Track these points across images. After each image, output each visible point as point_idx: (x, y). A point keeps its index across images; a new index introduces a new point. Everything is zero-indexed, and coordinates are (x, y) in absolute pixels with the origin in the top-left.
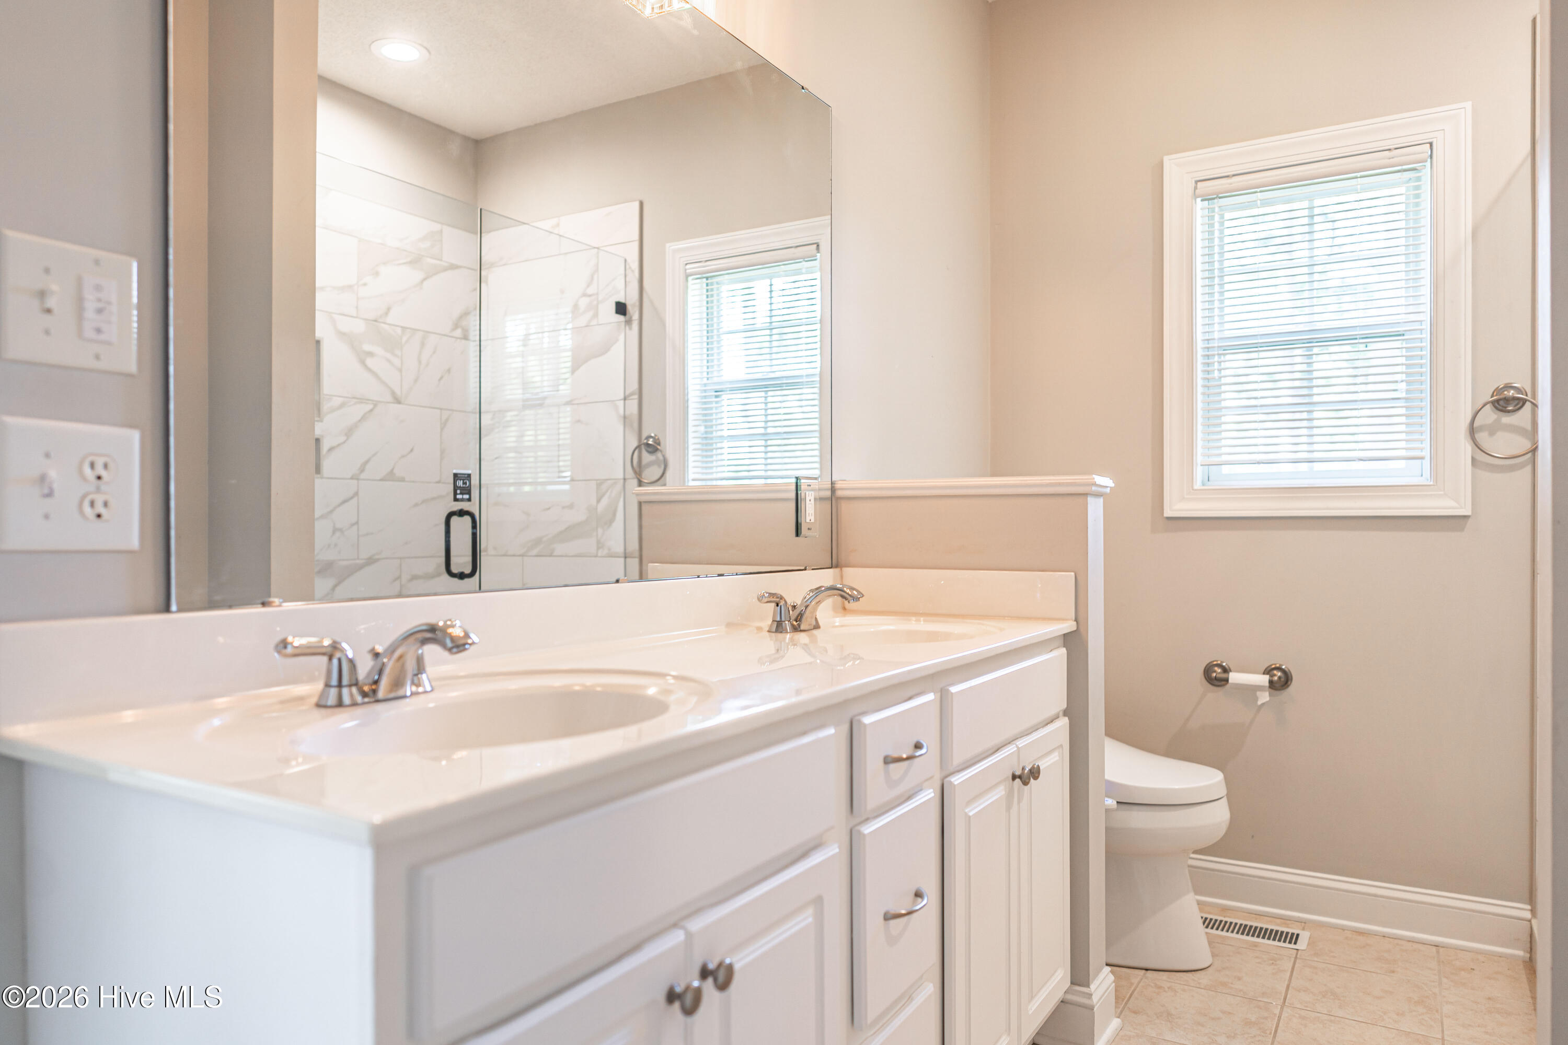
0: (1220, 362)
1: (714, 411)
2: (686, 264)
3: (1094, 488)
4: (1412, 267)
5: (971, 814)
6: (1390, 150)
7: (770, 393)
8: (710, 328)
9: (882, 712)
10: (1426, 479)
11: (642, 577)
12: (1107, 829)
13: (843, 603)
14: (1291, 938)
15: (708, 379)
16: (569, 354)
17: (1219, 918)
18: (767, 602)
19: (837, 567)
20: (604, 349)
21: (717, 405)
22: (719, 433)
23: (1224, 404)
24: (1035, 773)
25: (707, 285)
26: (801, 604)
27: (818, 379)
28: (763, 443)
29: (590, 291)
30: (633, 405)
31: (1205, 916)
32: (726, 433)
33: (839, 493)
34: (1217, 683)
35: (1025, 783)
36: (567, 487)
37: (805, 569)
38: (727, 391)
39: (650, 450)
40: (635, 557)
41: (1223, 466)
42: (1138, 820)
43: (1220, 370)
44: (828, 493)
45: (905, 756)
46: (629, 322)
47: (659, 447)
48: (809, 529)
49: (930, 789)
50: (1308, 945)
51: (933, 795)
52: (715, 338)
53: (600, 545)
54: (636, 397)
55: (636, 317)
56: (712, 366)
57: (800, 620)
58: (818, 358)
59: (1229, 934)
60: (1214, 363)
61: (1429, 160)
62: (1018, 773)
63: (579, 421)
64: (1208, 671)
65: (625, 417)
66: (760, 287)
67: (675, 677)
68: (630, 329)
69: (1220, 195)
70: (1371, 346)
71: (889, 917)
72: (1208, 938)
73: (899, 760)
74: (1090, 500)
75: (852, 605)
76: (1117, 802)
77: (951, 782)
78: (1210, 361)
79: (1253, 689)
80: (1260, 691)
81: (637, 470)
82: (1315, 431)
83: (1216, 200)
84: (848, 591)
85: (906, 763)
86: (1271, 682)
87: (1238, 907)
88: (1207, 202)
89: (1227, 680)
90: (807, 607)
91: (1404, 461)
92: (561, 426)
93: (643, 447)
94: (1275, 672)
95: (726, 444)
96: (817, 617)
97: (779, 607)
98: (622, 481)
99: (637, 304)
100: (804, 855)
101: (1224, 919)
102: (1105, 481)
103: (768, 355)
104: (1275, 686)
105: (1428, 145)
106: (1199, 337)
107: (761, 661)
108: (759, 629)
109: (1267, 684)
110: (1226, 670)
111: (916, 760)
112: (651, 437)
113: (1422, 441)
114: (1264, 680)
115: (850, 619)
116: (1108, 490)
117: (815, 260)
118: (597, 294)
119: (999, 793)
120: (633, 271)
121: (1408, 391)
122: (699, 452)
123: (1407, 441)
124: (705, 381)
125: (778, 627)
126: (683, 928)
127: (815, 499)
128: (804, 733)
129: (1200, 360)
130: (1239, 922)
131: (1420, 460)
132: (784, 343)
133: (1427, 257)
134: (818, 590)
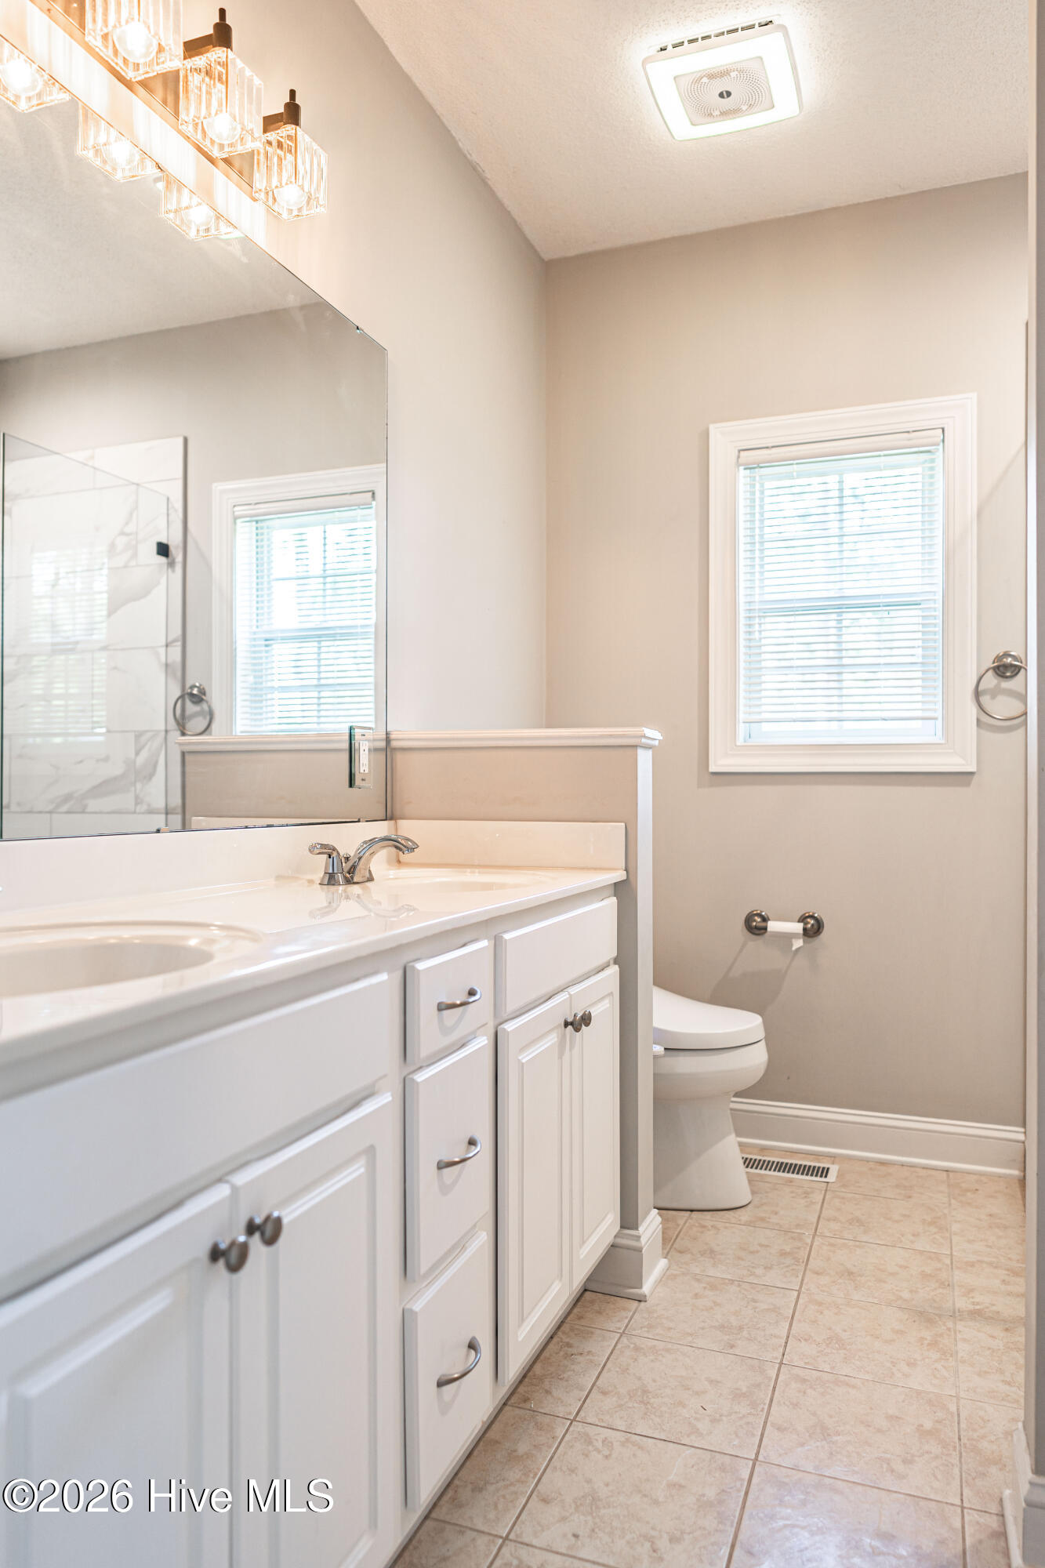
0: (760, 624)
1: (264, 660)
2: (234, 506)
3: (644, 740)
4: (927, 542)
5: (524, 1061)
6: (908, 432)
7: (323, 644)
8: (259, 574)
9: (436, 958)
10: (938, 739)
11: (185, 827)
12: (654, 1074)
13: (398, 856)
14: (822, 1172)
15: (257, 627)
16: (105, 596)
17: (759, 1158)
18: (319, 853)
19: (391, 819)
20: (145, 592)
21: (267, 655)
22: (269, 684)
23: (763, 664)
24: (586, 1019)
25: (257, 529)
26: (354, 855)
27: (373, 630)
28: (316, 694)
29: (128, 530)
30: (176, 653)
31: (746, 1156)
32: (276, 684)
33: (394, 744)
34: (758, 932)
35: (577, 1030)
36: (101, 739)
37: (359, 821)
38: (277, 640)
39: (194, 700)
40: (177, 814)
41: (763, 724)
42: (685, 1065)
43: (760, 632)
44: (383, 744)
45: (458, 1002)
46: (171, 565)
47: (204, 697)
48: (363, 780)
49: (483, 1035)
50: (837, 1177)
51: (486, 1042)
52: (265, 585)
53: (138, 801)
54: (179, 643)
55: (179, 558)
56: (263, 614)
57: (353, 873)
58: (373, 608)
59: (767, 1172)
60: (755, 624)
61: (942, 444)
62: (570, 1020)
63: (115, 668)
64: (749, 920)
65: (167, 665)
66: (314, 535)
67: (221, 927)
68: (173, 571)
69: (761, 465)
70: (893, 614)
71: (443, 1165)
72: (748, 1177)
73: (453, 1006)
74: (640, 752)
75: (406, 857)
76: (665, 1049)
77: (504, 1029)
78: (751, 622)
79: (789, 937)
80: (795, 938)
81: (180, 721)
82: (844, 699)
83: (757, 470)
84: (403, 842)
85: (461, 1008)
86: (805, 929)
87: (775, 1146)
88: (748, 471)
89: (765, 929)
90: (360, 858)
91: (920, 722)
92: (96, 672)
93: (186, 696)
94: (809, 920)
95: (276, 695)
96: (371, 869)
97: (331, 859)
98: (163, 733)
99: (181, 545)
100: (356, 1104)
101: (763, 1158)
102: (654, 734)
103: (322, 610)
104: (806, 933)
105: (941, 430)
106: (742, 599)
107: (312, 914)
108: (311, 882)
109: (801, 932)
110: (765, 919)
111: (470, 1006)
112: (196, 686)
113: (935, 703)
114: (798, 927)
115: (404, 872)
116: (656, 743)
117: (370, 508)
118: (137, 533)
119: (552, 1039)
120: (176, 511)
121: (924, 656)
122: (248, 703)
123: (923, 702)
124: (254, 629)
125: (331, 879)
126: (227, 1182)
127: (369, 750)
128: (357, 980)
129: (742, 621)
130: (776, 1160)
131: (934, 721)
132: (338, 598)
133: (939, 533)
134: (372, 842)
